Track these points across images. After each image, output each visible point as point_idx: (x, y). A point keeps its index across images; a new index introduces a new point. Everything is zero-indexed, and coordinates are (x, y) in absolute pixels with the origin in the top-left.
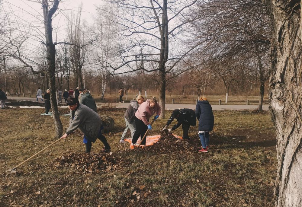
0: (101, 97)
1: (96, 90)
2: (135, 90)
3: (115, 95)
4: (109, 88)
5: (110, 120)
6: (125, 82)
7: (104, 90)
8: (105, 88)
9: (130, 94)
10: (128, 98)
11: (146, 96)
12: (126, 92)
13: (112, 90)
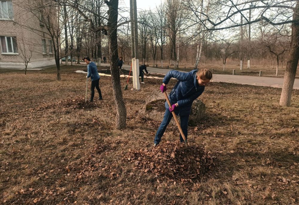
0: (195, 67)
1: (190, 59)
2: (235, 59)
3: (210, 64)
4: (204, 57)
5: (199, 105)
6: (223, 51)
7: (199, 59)
8: (200, 56)
9: (229, 63)
10: (225, 68)
11: (249, 67)
12: (224, 61)
13: (208, 59)
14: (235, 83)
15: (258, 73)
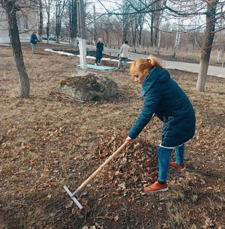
14: (188, 71)
15: (222, 64)
